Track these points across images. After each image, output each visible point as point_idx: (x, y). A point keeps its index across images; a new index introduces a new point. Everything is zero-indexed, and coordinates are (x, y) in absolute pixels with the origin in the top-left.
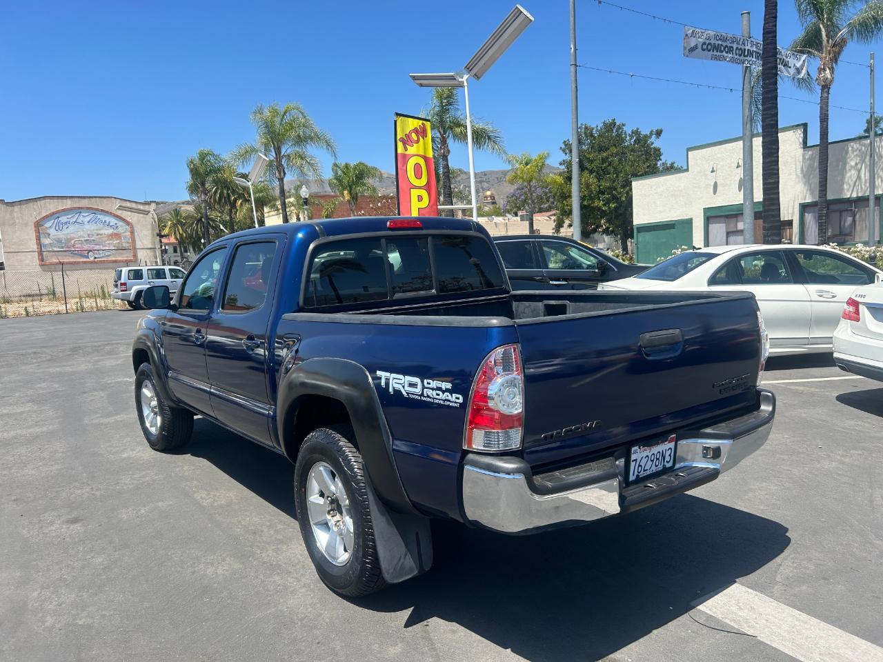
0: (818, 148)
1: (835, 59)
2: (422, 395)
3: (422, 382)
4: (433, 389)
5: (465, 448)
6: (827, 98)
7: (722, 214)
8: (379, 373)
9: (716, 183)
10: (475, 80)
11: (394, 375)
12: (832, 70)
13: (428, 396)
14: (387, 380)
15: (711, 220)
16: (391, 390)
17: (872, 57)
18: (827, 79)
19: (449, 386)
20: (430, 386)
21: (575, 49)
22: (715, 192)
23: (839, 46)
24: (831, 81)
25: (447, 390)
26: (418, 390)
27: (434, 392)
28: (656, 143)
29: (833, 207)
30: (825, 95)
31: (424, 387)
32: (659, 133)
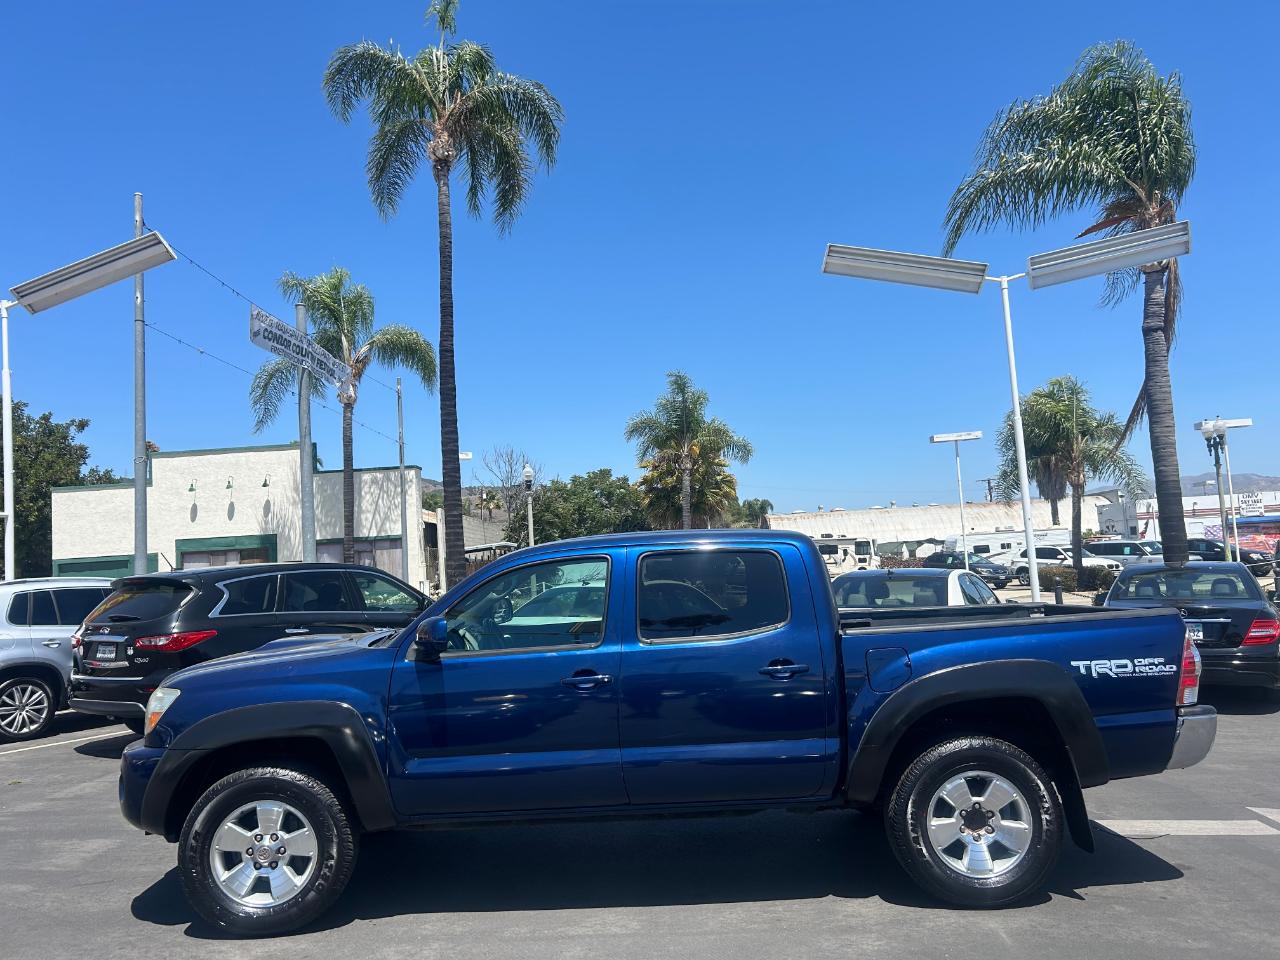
0: (342, 474)
1: (358, 375)
2: (1134, 671)
3: (1132, 662)
4: (1145, 666)
5: (1178, 704)
6: (351, 419)
7: (204, 549)
8: (1073, 663)
9: (195, 506)
10: (27, 313)
11: (1094, 663)
12: (354, 386)
13: (1141, 672)
14: (1088, 668)
15: (187, 557)
16: (1094, 675)
17: (399, 382)
18: (351, 397)
19: (1162, 660)
20: (1143, 663)
21: (143, 301)
22: (193, 518)
23: (362, 363)
24: (355, 400)
25: (1160, 664)
26: (1130, 668)
27: (1147, 668)
28: (78, 439)
29: (357, 547)
30: (349, 414)
31: (1135, 666)
32: (82, 426)
